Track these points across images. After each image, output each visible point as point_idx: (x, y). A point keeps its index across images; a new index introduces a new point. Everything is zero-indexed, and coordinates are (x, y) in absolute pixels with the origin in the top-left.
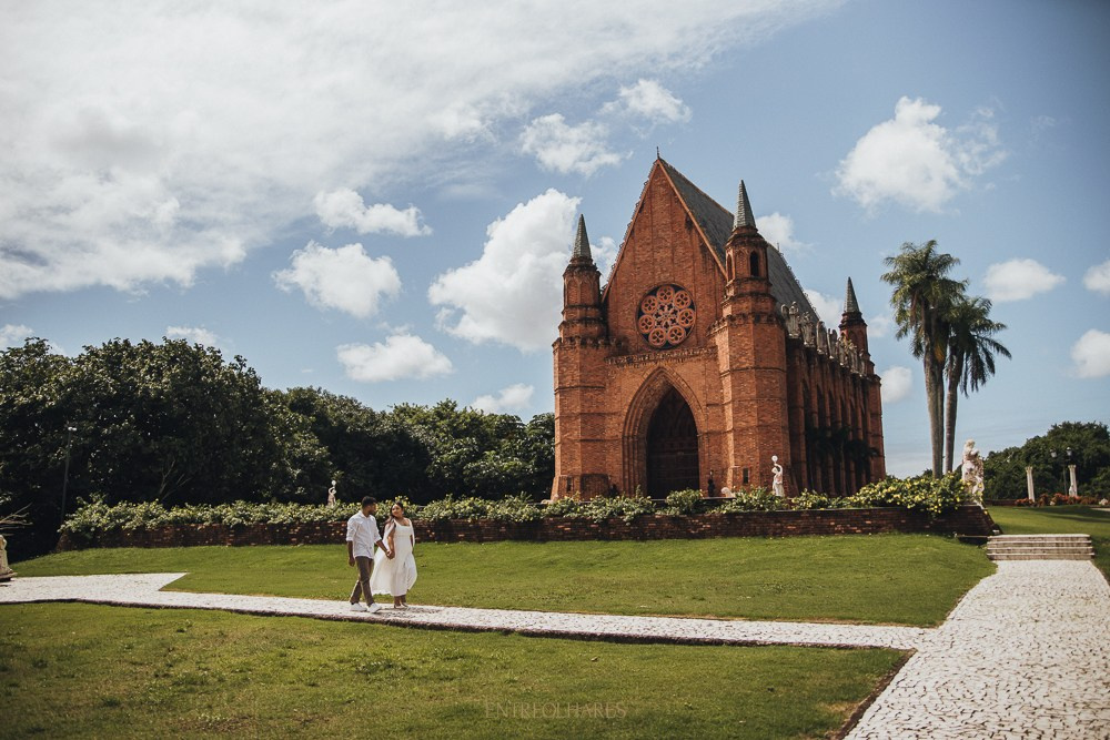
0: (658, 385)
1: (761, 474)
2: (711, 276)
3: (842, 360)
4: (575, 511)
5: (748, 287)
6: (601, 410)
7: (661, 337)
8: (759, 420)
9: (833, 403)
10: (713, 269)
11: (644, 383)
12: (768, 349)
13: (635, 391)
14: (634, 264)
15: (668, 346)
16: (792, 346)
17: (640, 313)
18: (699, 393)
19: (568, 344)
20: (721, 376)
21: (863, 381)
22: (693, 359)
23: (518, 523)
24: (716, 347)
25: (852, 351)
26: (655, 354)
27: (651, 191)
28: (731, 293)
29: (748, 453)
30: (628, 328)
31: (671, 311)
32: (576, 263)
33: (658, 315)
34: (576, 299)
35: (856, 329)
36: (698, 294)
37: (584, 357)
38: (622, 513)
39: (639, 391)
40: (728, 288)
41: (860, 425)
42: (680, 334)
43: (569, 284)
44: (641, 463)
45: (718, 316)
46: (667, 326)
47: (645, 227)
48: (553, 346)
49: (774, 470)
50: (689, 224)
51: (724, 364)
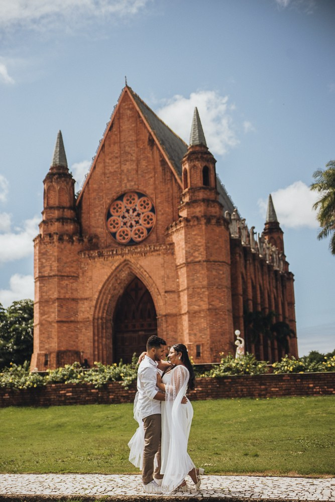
0: (124, 275)
1: (211, 349)
2: (169, 186)
3: (268, 259)
4: (76, 378)
5: (201, 195)
6: (75, 295)
7: (127, 235)
8: (209, 304)
9: (262, 293)
10: (172, 180)
11: (112, 273)
12: (217, 246)
13: (104, 280)
14: (105, 174)
15: (132, 243)
16: (234, 244)
17: (109, 215)
18: (159, 282)
19: (47, 239)
20: (177, 267)
21: (282, 276)
22: (154, 253)
23: (22, 390)
24: (172, 244)
25: (274, 252)
26: (122, 249)
27: (119, 113)
28: (186, 199)
29: (200, 331)
30: (98, 227)
31: (135, 213)
32: (55, 171)
33: (124, 217)
34: (54, 201)
35: (276, 236)
36: (158, 201)
37: (61, 251)
38: (120, 379)
39: (108, 280)
40: (184, 195)
41: (281, 312)
42: (142, 233)
43: (49, 189)
44: (109, 341)
45: (176, 219)
46: (131, 226)
47: (114, 143)
48: (34, 241)
49: (237, 343)
50: (151, 142)
51: (180, 257)
